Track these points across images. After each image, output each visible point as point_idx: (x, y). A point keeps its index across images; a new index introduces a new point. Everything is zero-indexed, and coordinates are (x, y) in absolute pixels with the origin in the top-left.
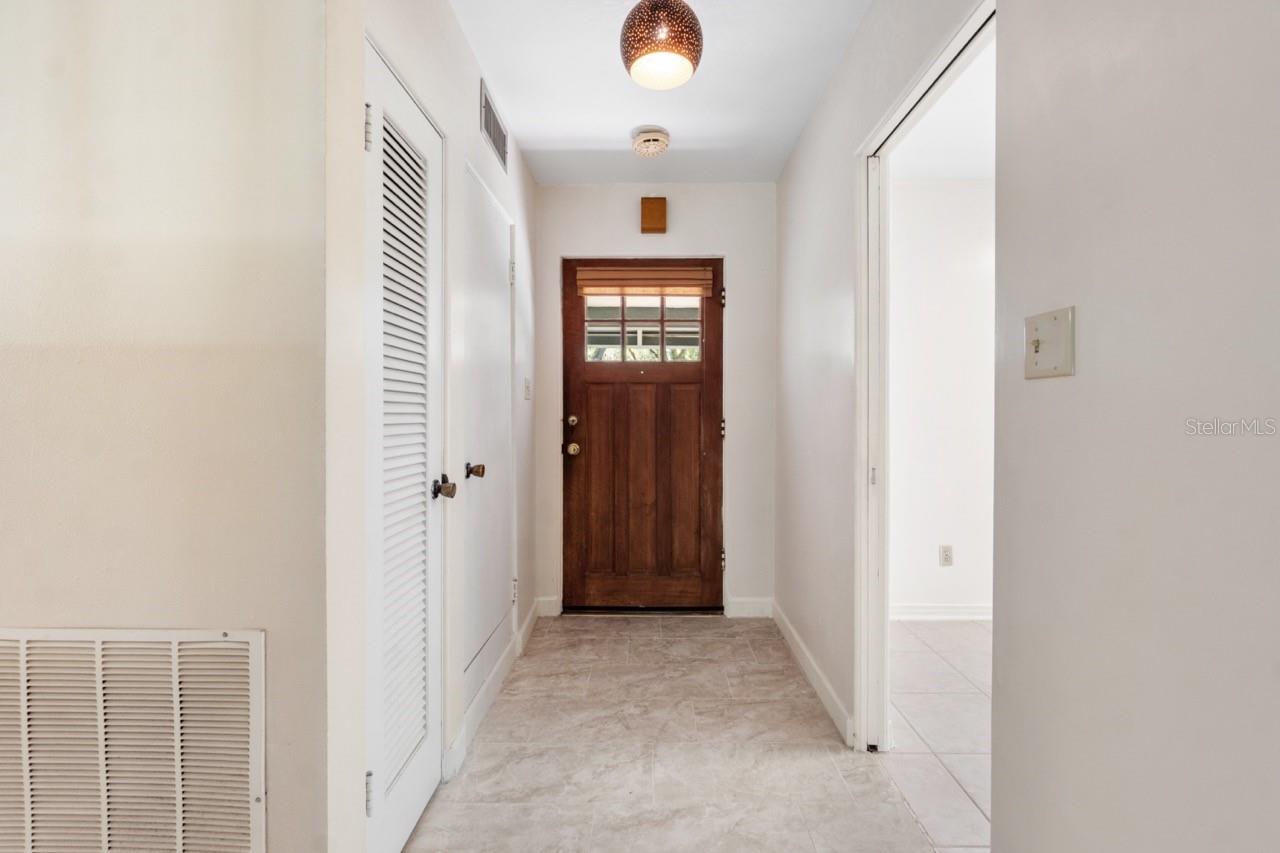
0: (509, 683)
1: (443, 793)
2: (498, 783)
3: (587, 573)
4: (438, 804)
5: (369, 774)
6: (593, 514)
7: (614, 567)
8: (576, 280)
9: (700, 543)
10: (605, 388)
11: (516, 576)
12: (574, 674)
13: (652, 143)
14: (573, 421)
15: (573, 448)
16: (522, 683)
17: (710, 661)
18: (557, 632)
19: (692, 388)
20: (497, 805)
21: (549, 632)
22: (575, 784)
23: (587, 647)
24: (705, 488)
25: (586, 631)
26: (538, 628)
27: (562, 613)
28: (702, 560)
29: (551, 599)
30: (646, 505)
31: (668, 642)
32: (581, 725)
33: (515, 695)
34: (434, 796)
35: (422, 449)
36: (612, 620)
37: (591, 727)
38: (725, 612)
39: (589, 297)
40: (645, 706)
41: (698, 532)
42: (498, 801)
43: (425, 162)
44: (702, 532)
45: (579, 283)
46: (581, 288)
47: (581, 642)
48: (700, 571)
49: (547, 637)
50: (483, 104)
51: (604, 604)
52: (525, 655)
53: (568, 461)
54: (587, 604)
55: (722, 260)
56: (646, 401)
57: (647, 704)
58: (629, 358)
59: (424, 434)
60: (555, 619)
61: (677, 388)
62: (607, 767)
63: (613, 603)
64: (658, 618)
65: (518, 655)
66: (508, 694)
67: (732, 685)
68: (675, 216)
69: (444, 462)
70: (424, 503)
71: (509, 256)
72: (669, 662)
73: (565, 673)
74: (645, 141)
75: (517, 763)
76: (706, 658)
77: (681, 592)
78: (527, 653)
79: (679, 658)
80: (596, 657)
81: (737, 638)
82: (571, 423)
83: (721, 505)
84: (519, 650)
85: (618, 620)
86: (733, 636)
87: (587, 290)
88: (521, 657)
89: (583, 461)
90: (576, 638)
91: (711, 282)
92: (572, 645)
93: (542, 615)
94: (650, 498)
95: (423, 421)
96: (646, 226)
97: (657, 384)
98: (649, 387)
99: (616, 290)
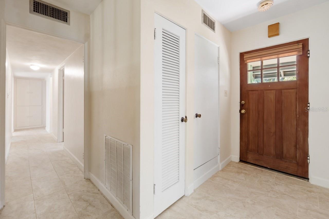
0: (214, 177)
1: (184, 198)
2: (197, 203)
3: (248, 151)
4: (181, 201)
5: (155, 185)
6: (250, 133)
7: (258, 152)
8: (244, 59)
9: (296, 150)
10: (254, 92)
11: (219, 147)
12: (234, 182)
13: (265, 6)
14: (243, 103)
15: (243, 111)
16: (217, 178)
17: (293, 197)
18: (235, 167)
19: (293, 91)
20: (194, 208)
21: (233, 166)
22: (218, 215)
23: (243, 175)
24: (299, 129)
25: (245, 170)
26: (230, 164)
27: (239, 162)
28: (297, 157)
29: (236, 156)
30: (271, 132)
31: (276, 184)
32: (229, 198)
33: (214, 181)
34: (181, 198)
35: (178, 109)
36: (256, 169)
37: (232, 200)
38: (310, 180)
39: (249, 63)
40: (255, 202)
41: (296, 146)
42: (195, 208)
43: (179, 37)
44: (298, 146)
45: (245, 59)
46: (246, 61)
47: (242, 172)
48: (296, 161)
49: (231, 167)
50: (203, 16)
51: (254, 163)
52: (222, 171)
53: (241, 115)
54: (248, 161)
55: (308, 39)
56: (271, 96)
57: (256, 202)
58: (264, 81)
59: (179, 106)
60: (237, 163)
61: (285, 91)
62: (231, 215)
63: (257, 163)
64: (276, 174)
65: (220, 170)
66: (212, 180)
67: (299, 211)
68: (282, 29)
69: (186, 113)
70: (179, 123)
71: (217, 56)
72: (273, 191)
73: (231, 180)
74: (262, 6)
75: (205, 200)
76: (291, 195)
77: (287, 167)
78: (223, 170)
79: (278, 191)
80: (244, 179)
81: (312, 193)
82: (242, 103)
83: (308, 137)
84: (220, 169)
85: (259, 170)
86: (310, 192)
87: (248, 61)
88: (220, 171)
89: (246, 115)
90: (240, 171)
91: (301, 49)
92: (238, 173)
93: (233, 161)
94: (273, 130)
95: (178, 102)
96: (270, 35)
97: (276, 90)
98: (272, 91)
99: (259, 59)
